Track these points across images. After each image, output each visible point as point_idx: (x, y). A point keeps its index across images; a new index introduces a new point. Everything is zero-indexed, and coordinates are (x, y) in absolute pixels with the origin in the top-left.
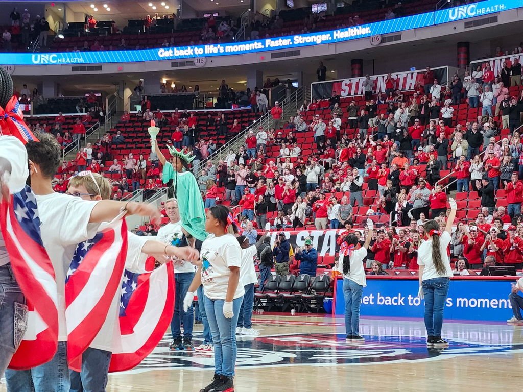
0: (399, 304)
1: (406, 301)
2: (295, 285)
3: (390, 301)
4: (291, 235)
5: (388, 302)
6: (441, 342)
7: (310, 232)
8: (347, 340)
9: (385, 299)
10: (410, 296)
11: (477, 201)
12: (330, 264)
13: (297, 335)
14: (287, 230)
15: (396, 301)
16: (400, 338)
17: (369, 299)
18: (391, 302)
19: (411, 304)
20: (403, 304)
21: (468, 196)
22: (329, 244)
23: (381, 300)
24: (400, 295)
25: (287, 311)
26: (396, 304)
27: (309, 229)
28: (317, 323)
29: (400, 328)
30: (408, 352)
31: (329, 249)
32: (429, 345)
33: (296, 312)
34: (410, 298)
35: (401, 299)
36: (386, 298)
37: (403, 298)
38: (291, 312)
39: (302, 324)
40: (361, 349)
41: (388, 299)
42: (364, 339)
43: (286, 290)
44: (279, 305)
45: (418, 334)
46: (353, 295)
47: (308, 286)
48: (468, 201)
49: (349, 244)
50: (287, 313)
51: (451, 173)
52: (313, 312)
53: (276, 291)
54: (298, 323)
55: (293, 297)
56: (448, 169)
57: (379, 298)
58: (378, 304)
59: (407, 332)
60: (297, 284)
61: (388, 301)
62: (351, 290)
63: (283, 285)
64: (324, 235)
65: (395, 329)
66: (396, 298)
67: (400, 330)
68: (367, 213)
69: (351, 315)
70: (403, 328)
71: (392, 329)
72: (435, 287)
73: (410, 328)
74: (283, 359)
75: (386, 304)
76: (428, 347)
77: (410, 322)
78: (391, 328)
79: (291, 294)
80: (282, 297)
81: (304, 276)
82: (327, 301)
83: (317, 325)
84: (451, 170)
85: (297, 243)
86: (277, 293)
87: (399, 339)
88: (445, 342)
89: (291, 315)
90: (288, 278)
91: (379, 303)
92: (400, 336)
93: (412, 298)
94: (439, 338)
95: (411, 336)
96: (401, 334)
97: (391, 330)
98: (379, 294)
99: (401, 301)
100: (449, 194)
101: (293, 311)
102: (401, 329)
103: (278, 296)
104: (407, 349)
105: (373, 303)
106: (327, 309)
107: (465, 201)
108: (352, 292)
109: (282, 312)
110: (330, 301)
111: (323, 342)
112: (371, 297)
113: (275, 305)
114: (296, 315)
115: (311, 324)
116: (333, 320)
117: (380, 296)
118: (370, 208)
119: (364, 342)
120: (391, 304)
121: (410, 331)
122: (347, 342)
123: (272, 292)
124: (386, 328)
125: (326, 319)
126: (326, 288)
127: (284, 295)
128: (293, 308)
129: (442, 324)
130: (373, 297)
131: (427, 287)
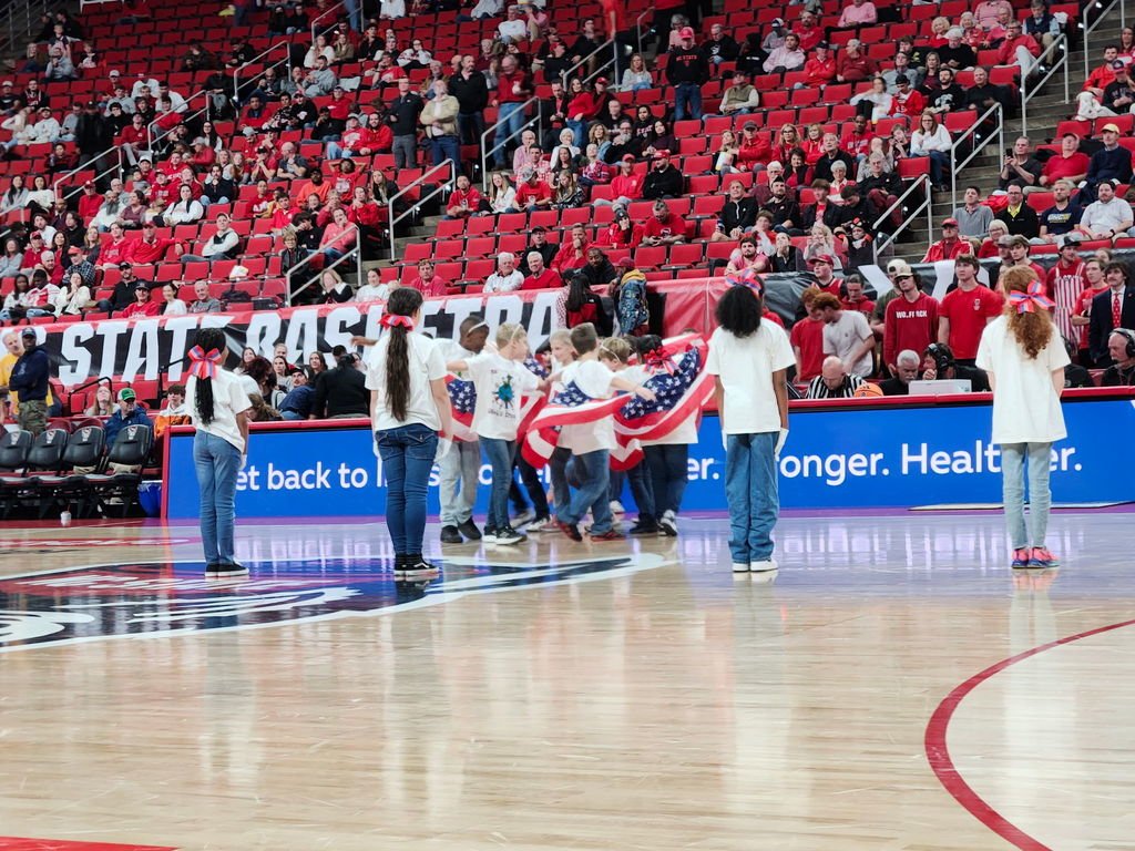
0: (319, 486)
1: (334, 478)
2: (67, 452)
3: (296, 479)
4: (48, 335)
5: (292, 483)
6: (422, 568)
7: (95, 326)
8: (207, 574)
9: (286, 477)
10: (343, 465)
11: (485, 239)
12: (146, 401)
13: (86, 571)
14: (39, 323)
15: (312, 479)
16: (323, 563)
17: (249, 478)
18: (300, 483)
19: (347, 486)
20: (328, 486)
21: (465, 228)
22: (143, 354)
23: (276, 480)
24: (319, 464)
25: (51, 517)
26: (311, 486)
27: (91, 318)
28: (128, 541)
29: (321, 542)
30: (351, 593)
31: (144, 364)
32: (397, 576)
33: (73, 517)
34: (343, 471)
35: (322, 474)
36: (288, 473)
37: (328, 472)
38: (60, 518)
39: (91, 545)
40: (243, 593)
41: (292, 476)
42: (247, 571)
43: (44, 467)
44: (26, 503)
45: (362, 552)
46: (219, 471)
47: (101, 455)
48: (465, 241)
49: (207, 351)
50: (51, 521)
51: (426, 175)
52: (115, 515)
53: (20, 471)
54: (81, 544)
55: (63, 482)
56: (418, 166)
57: (271, 474)
58: (269, 488)
59: (338, 550)
60: (72, 452)
61: (294, 480)
62: (212, 458)
63: (38, 454)
64: (130, 332)
65: (310, 543)
66: (311, 472)
67: (322, 547)
68: (232, 275)
69: (216, 517)
70: (329, 542)
71: (304, 544)
72: (409, 442)
73: (345, 541)
74: (62, 628)
75: (289, 487)
76: (396, 579)
77: (345, 527)
78: (300, 542)
79: (57, 475)
80: (35, 484)
81: (89, 432)
82: (147, 487)
83: (130, 545)
84: (424, 168)
85: (63, 352)
86: (23, 475)
87: (320, 566)
88: (431, 567)
89: (60, 526)
90: (50, 438)
91: (271, 485)
92: (323, 558)
93: (348, 471)
94: (417, 557)
95: (346, 557)
96: (325, 555)
97: (300, 548)
98: (271, 466)
99: (322, 479)
100: (422, 224)
101: (65, 517)
102: (325, 544)
103: (26, 482)
104: (351, 587)
105: (256, 488)
106: (147, 507)
107: (458, 241)
108: (216, 462)
109: (38, 519)
110: (154, 488)
111: (152, 583)
112: (254, 473)
113: (19, 503)
114: (72, 525)
115: (114, 543)
116: (164, 531)
117: (274, 470)
118: (239, 264)
119: (248, 577)
120: (298, 487)
121: (345, 547)
122: (207, 580)
123: (8, 471)
124: (290, 542)
125: (145, 532)
126: (143, 457)
127: (43, 478)
128: (65, 510)
129: (424, 525)
130: (258, 474)
131: (388, 443)
